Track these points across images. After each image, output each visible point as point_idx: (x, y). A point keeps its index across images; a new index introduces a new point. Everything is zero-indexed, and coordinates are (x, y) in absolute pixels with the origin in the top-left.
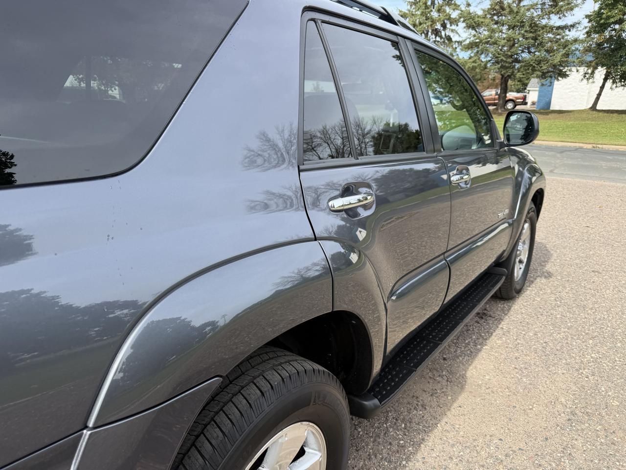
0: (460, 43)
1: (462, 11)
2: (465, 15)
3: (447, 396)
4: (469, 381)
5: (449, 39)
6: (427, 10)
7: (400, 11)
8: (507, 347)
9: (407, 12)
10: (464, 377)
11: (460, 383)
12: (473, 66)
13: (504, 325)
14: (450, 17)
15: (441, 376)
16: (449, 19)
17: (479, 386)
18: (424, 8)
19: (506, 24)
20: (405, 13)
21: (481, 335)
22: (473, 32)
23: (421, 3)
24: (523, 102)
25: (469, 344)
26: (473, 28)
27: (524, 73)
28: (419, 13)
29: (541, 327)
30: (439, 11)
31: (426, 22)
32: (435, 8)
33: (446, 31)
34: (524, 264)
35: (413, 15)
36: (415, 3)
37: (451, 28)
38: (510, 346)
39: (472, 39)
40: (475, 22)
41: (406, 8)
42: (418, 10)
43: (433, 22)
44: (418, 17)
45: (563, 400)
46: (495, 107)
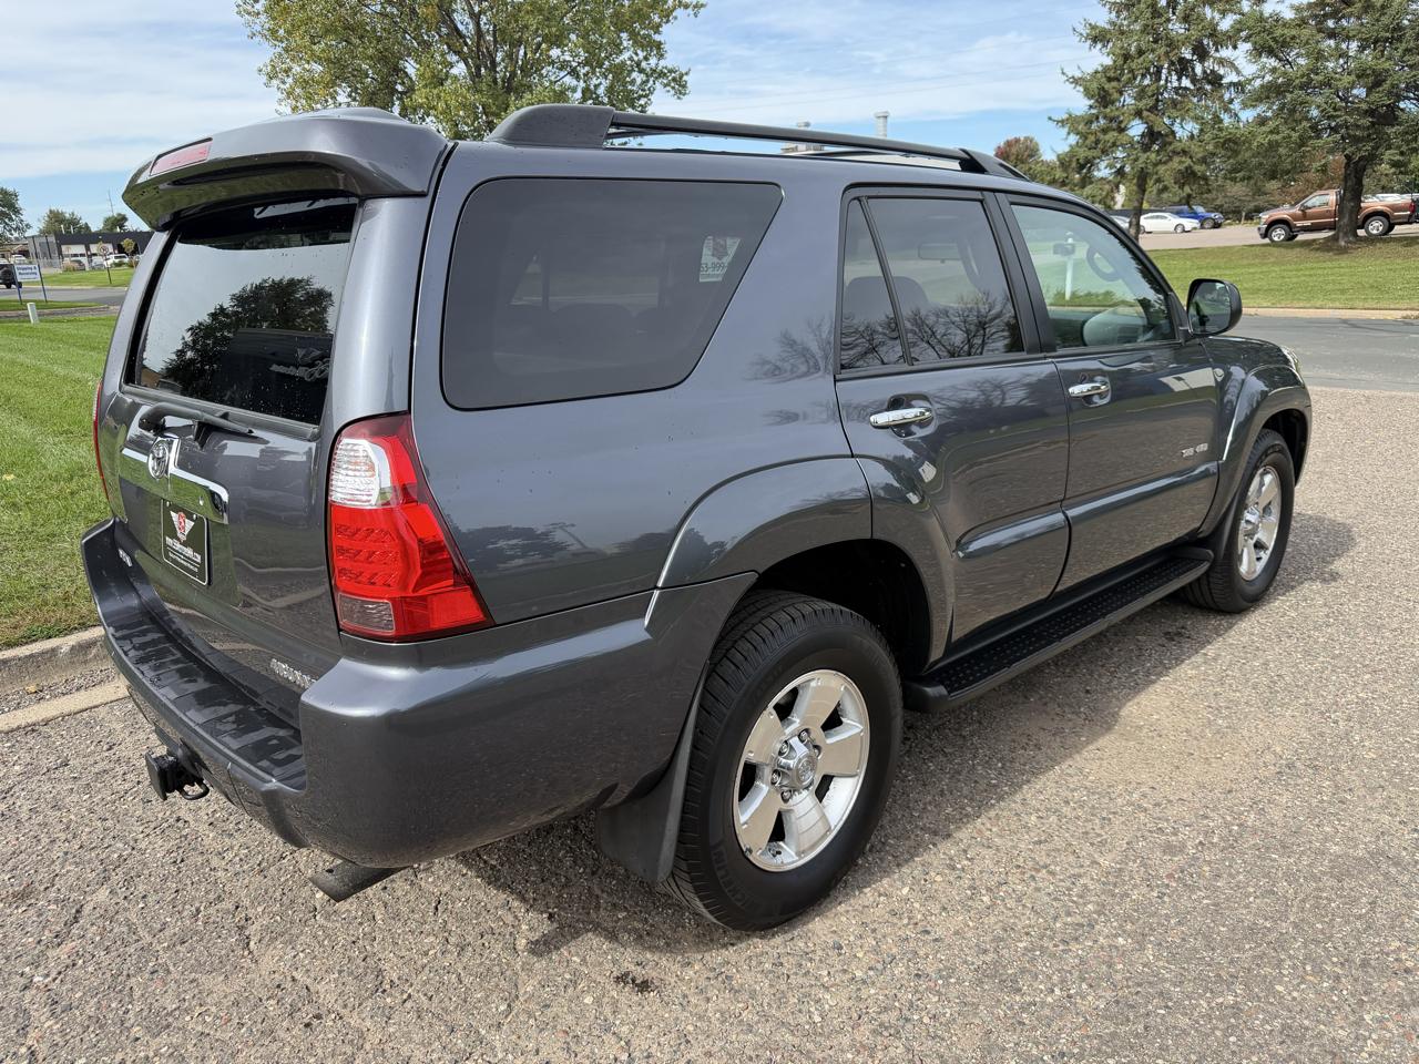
0: (1239, 86)
1: (1243, 15)
2: (1251, 23)
3: (1080, 736)
4: (1122, 721)
5: (1215, 80)
6: (1156, 21)
7: (1093, 27)
8: (1204, 680)
9: (1108, 27)
10: (1115, 716)
11: (1106, 722)
12: (1270, 142)
13: (1210, 650)
14: (1215, 30)
15: (1077, 714)
16: (1213, 33)
17: (1140, 728)
18: (1148, 15)
19: (1354, 36)
20: (1104, 30)
21: (1161, 663)
22: (1272, 62)
23: (1142, 6)
24: (1410, 216)
25: (1136, 673)
26: (1271, 53)
27: (1404, 148)
28: (1137, 27)
29: (1280, 654)
30: (1186, 19)
31: (1155, 46)
32: (1177, 12)
33: (1206, 64)
34: (1269, 552)
35: (1122, 33)
36: (1128, 7)
37: (1217, 55)
38: (1211, 678)
39: (1268, 78)
40: (1274, 39)
41: (1107, 19)
42: (1136, 21)
43: (1172, 44)
44: (1136, 38)
45: (1278, 749)
46: (1331, 233)
